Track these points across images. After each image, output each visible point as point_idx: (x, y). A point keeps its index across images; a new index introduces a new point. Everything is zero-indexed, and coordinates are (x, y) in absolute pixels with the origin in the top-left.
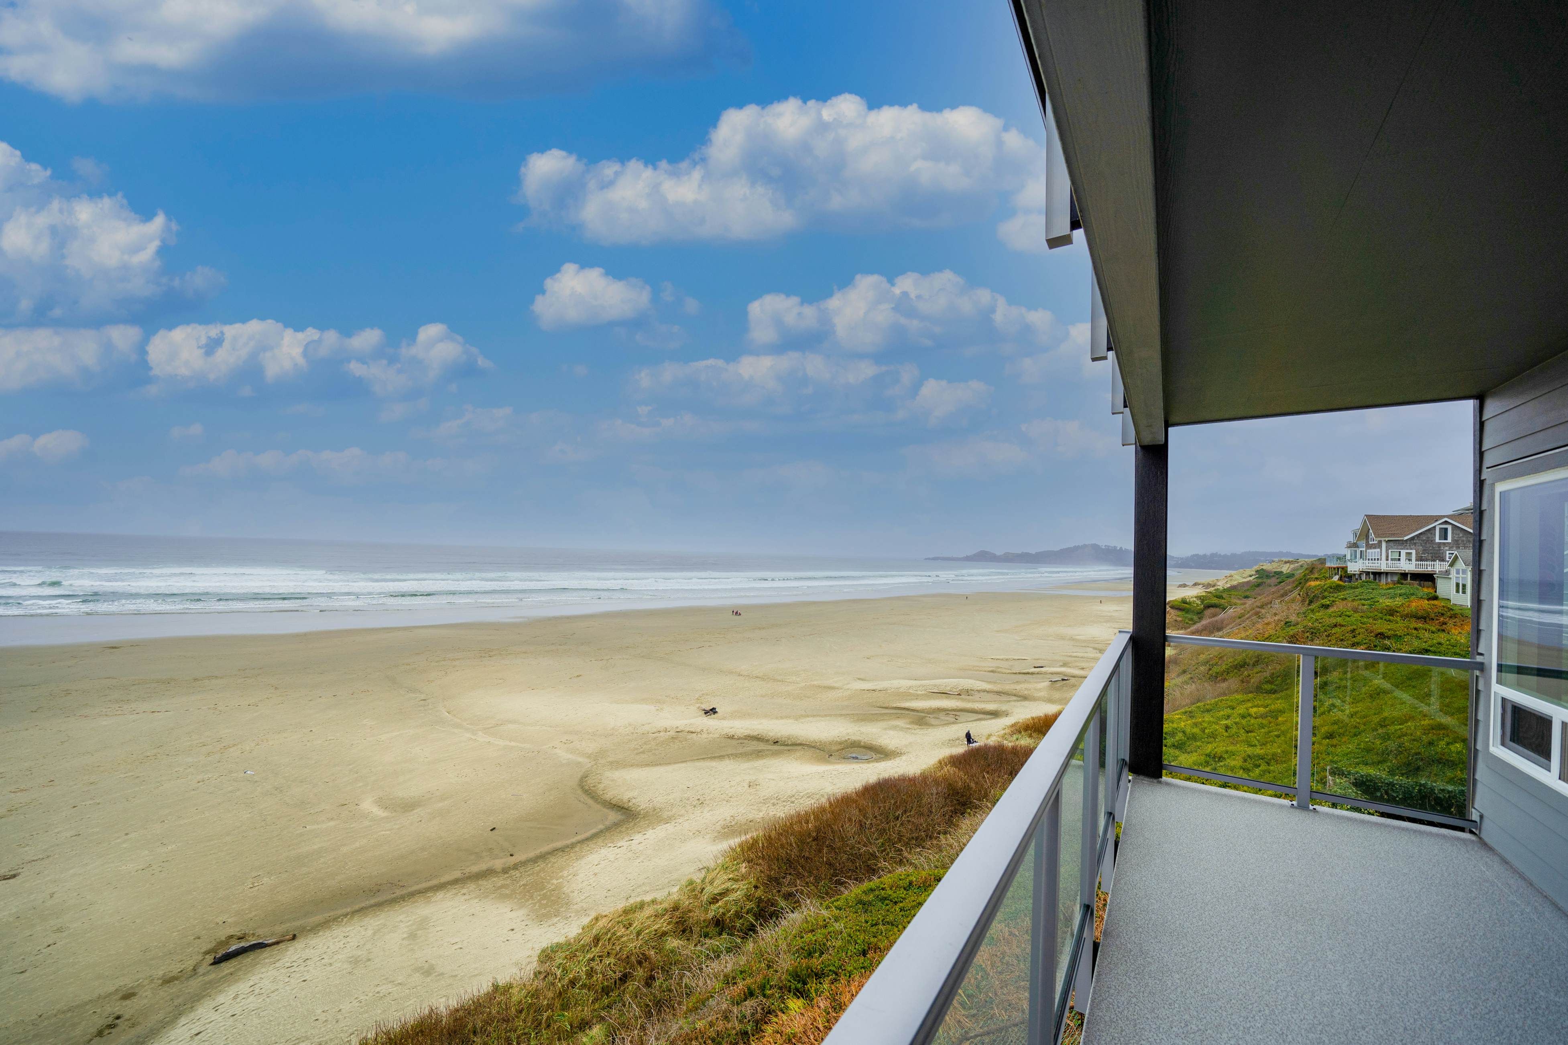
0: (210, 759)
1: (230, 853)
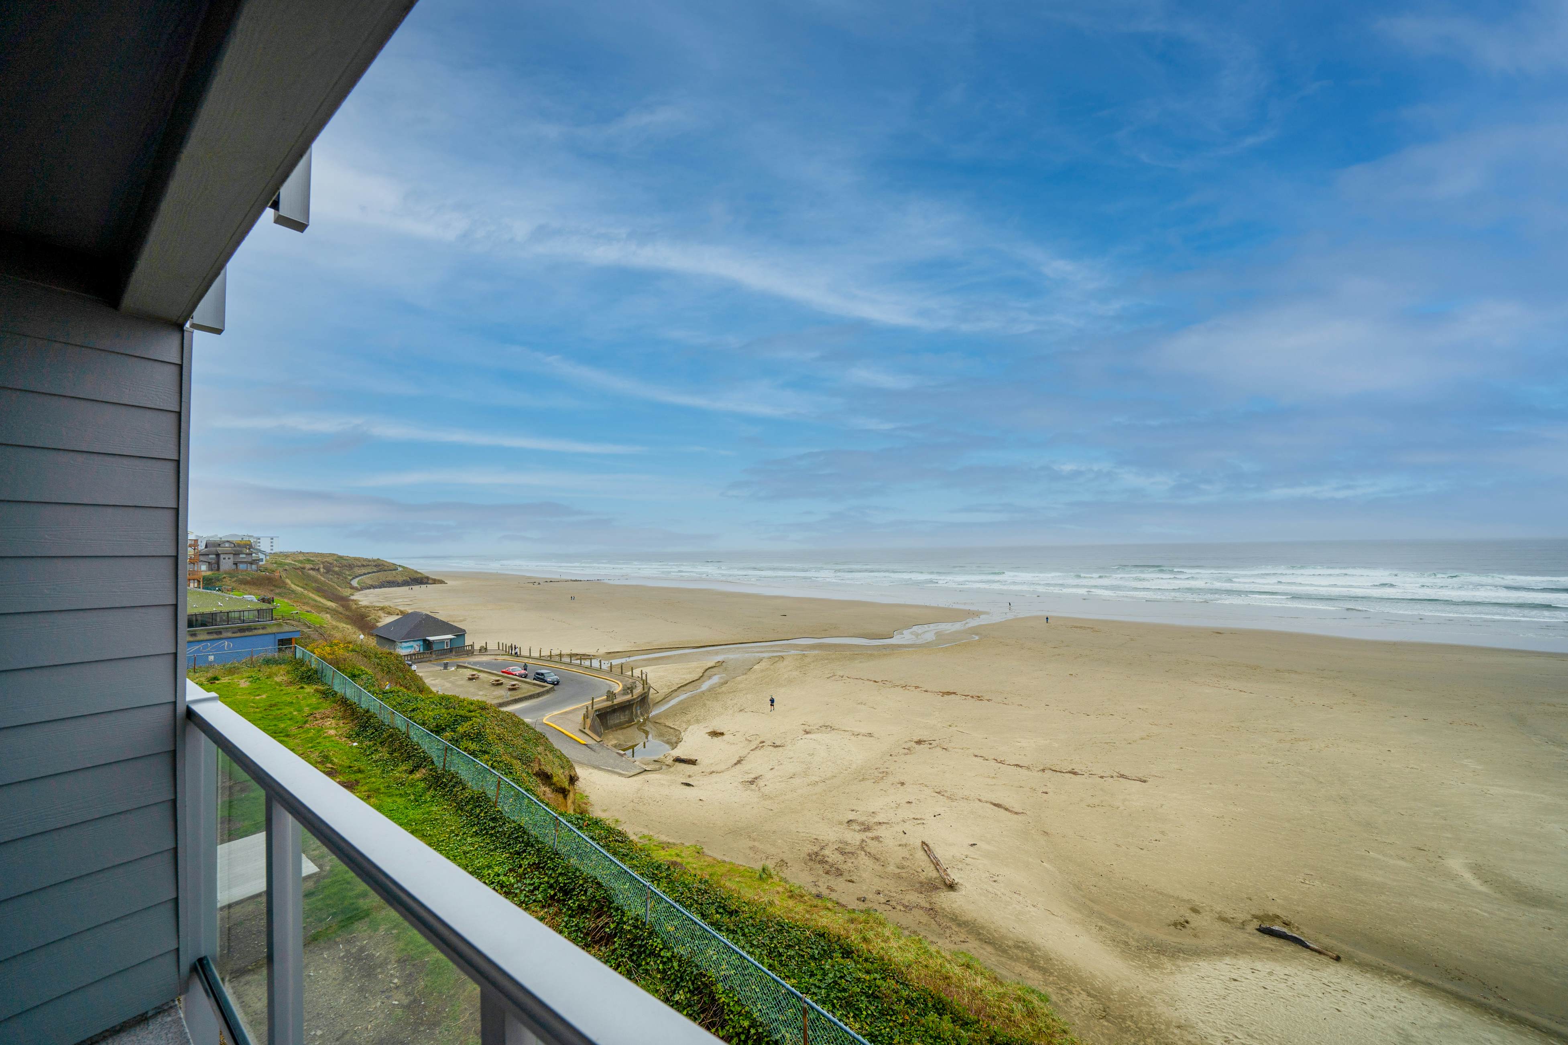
0: (1281, 745)
1: (1287, 840)
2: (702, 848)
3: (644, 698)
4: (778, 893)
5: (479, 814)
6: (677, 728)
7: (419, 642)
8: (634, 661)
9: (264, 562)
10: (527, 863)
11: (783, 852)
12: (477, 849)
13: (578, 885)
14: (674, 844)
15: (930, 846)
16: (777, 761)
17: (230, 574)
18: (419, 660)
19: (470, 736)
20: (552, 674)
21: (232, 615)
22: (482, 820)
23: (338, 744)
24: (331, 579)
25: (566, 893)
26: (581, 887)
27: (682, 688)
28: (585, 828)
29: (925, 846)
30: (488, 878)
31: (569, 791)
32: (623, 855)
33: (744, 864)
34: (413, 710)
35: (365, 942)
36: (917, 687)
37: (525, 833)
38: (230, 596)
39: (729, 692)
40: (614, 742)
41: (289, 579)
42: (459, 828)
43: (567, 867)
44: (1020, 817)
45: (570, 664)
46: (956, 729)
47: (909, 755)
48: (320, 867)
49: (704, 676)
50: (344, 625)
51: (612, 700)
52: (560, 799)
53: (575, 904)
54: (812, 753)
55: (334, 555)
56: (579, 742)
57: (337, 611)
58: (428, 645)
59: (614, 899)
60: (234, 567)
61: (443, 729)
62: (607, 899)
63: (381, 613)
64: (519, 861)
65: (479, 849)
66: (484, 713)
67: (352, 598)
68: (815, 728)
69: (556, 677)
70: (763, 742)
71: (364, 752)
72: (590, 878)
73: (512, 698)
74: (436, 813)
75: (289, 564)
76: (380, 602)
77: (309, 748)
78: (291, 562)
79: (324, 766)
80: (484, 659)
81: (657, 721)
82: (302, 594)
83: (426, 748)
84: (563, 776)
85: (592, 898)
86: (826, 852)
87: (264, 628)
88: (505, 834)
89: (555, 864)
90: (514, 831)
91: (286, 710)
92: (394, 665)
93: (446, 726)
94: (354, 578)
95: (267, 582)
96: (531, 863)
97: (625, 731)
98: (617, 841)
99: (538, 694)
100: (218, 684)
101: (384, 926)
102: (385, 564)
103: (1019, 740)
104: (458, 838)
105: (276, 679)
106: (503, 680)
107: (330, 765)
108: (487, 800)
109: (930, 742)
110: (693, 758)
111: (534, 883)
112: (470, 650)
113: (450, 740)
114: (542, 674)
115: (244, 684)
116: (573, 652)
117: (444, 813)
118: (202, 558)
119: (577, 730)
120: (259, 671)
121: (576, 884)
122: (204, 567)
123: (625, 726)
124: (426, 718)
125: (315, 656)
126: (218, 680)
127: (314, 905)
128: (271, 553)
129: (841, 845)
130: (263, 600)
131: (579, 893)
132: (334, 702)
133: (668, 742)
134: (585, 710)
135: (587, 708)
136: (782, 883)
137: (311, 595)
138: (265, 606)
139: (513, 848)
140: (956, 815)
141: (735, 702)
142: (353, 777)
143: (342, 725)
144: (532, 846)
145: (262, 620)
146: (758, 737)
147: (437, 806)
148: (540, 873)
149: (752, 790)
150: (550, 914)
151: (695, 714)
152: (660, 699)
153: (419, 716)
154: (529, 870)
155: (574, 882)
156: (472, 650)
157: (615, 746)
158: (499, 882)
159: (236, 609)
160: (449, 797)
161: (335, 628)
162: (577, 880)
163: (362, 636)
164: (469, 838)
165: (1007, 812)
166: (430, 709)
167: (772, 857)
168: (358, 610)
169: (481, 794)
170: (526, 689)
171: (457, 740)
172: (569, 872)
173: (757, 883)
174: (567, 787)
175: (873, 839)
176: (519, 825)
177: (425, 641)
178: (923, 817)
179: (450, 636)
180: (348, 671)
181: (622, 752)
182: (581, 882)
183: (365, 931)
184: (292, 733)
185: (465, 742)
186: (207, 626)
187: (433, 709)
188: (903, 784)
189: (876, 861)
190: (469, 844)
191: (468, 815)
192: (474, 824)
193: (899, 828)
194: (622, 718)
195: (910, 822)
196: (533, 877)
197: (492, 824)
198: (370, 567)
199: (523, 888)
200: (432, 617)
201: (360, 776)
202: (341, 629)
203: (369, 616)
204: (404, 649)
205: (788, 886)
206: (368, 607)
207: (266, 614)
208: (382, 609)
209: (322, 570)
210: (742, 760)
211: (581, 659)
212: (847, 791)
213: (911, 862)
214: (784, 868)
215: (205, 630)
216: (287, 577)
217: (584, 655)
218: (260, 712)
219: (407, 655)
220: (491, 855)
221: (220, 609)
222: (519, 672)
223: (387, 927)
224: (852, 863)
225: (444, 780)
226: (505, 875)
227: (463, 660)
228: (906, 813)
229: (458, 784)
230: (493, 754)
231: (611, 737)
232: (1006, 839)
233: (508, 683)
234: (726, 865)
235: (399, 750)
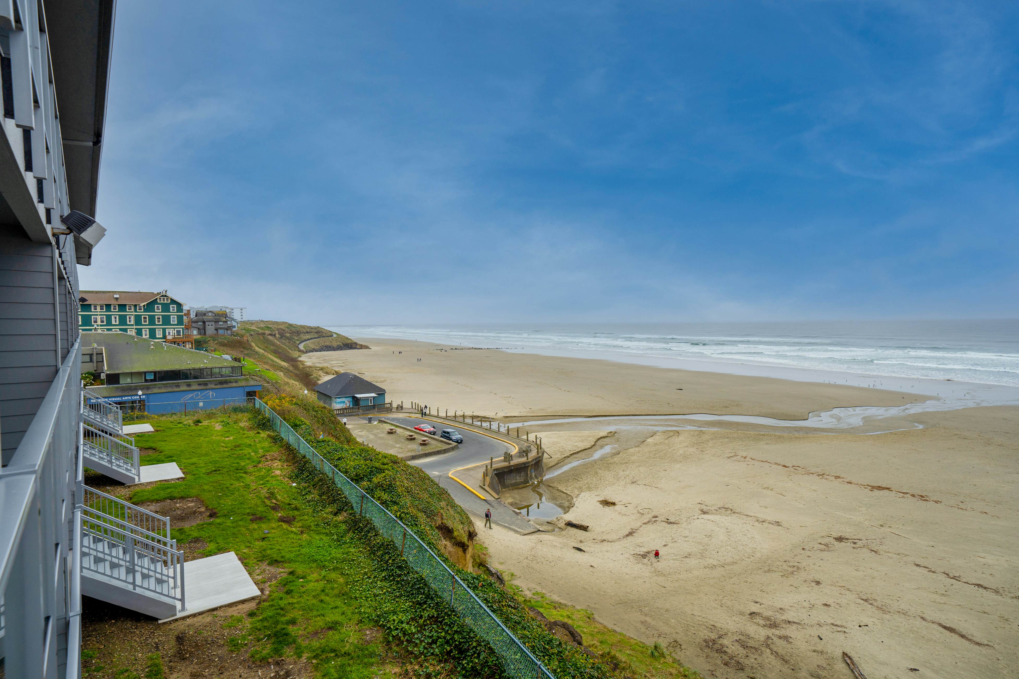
2: (593, 614)
3: (539, 461)
4: (671, 674)
5: (388, 561)
6: (570, 494)
7: (349, 398)
8: (531, 426)
9: (236, 329)
10: (427, 615)
11: (677, 633)
12: (385, 594)
13: (472, 647)
14: (566, 605)
15: (854, 659)
16: (671, 538)
17: (213, 337)
18: (350, 414)
19: (383, 487)
20: (457, 433)
21: (215, 371)
22: (390, 566)
23: (282, 483)
24: (284, 343)
25: (461, 652)
26: (474, 650)
27: (575, 456)
28: (480, 588)
29: (847, 659)
30: (393, 624)
31: (468, 546)
32: (515, 622)
33: (635, 638)
34: (339, 459)
35: (291, 667)
36: (837, 477)
37: (426, 585)
38: (212, 355)
39: (621, 463)
40: (510, 500)
41: (254, 342)
42: (371, 571)
43: (462, 626)
44: (984, 650)
45: (472, 425)
46: (890, 530)
47: (826, 552)
48: (262, 590)
49: (596, 446)
50: (294, 382)
51: (509, 461)
52: (460, 553)
53: (468, 665)
54: (709, 534)
55: (286, 323)
56: (480, 497)
57: (288, 370)
58: (356, 401)
59: (506, 668)
60: (215, 332)
61: (361, 478)
62: (499, 667)
63: (321, 373)
64: (420, 611)
65: (387, 594)
66: (395, 466)
67: (300, 359)
68: (713, 509)
69: (460, 436)
70: (656, 517)
71: (301, 493)
72: (483, 641)
73: (422, 453)
74: (353, 554)
75: (254, 330)
76: (320, 363)
77: (260, 484)
78: (255, 328)
79: (270, 502)
80: (401, 416)
81: (550, 485)
82: (263, 355)
83: (347, 494)
84: (463, 531)
85: (485, 663)
86: (725, 642)
87: (236, 382)
88: (409, 583)
89: (451, 621)
90: (416, 581)
91: (247, 451)
92: (327, 417)
93: (363, 475)
94: (301, 343)
95: (238, 344)
96: (430, 616)
97: (520, 491)
98: (509, 606)
99: (445, 450)
100: (200, 426)
101: (307, 655)
102: (323, 331)
103: (982, 555)
104: (370, 581)
105: (240, 424)
106: (415, 436)
107: (274, 501)
108: (395, 548)
109: (855, 541)
110: (585, 524)
111: (432, 636)
112: (389, 408)
113: (367, 489)
114: (448, 433)
115: (218, 427)
116: (475, 414)
117: (360, 555)
118: (194, 325)
119: (478, 486)
120: (229, 417)
121: (470, 645)
122: (195, 332)
123: (520, 486)
124: (348, 467)
125: (268, 407)
126: (201, 423)
127: (255, 625)
128: (241, 321)
129: (742, 638)
130: (236, 359)
131: (472, 655)
132: (281, 447)
133: (561, 506)
134: (485, 468)
135: (487, 467)
136: (675, 665)
137: (270, 356)
138: (236, 364)
139: (415, 598)
140: (889, 630)
141: (627, 473)
142: (291, 513)
143: (285, 467)
144: (432, 599)
145: (235, 375)
146: (650, 511)
147: (354, 547)
148: (438, 627)
149: (644, 564)
150: (445, 670)
151: (586, 481)
152: (553, 464)
153: (342, 465)
154: (428, 622)
155: (469, 642)
156: (391, 408)
157: (511, 504)
158: (402, 629)
159: (216, 365)
160: (365, 541)
161: (287, 384)
162: (471, 641)
163: (306, 392)
164: (379, 581)
165: (963, 640)
166: (352, 459)
167: (664, 636)
168: (304, 369)
169: (390, 542)
170: (435, 445)
171: (372, 490)
172: (464, 632)
173: (649, 660)
174: (466, 542)
175: (780, 638)
176: (421, 576)
177: (354, 397)
178: (844, 624)
179: (373, 395)
180: (291, 421)
181: (518, 511)
182: (474, 644)
183: (292, 656)
184: (249, 471)
185: (379, 492)
186: (198, 378)
187: (355, 459)
188: (818, 583)
189: (784, 663)
190: (379, 587)
191: (379, 560)
192: (384, 570)
193: (815, 632)
194: (519, 479)
195: (828, 627)
196: (432, 629)
197: (398, 572)
198: (312, 334)
199: (422, 639)
200: (358, 377)
201: (296, 513)
202: (291, 385)
203: (312, 375)
204: (339, 404)
205: (682, 670)
206: (311, 367)
207: (237, 370)
208: (322, 369)
209: (277, 335)
210: (634, 532)
211: (481, 421)
212: (749, 580)
213: (829, 673)
214: (678, 650)
215: (197, 382)
216: (252, 341)
217: (484, 417)
218: (228, 451)
219: (341, 409)
220: (397, 602)
221: (206, 366)
222: (428, 429)
223: (309, 655)
224: (756, 659)
225: (361, 525)
226: (408, 623)
227: (383, 416)
228: (824, 616)
229: (372, 530)
230: (401, 506)
231: (508, 495)
232: (962, 673)
233: (420, 438)
234: (617, 635)
235: (327, 493)
